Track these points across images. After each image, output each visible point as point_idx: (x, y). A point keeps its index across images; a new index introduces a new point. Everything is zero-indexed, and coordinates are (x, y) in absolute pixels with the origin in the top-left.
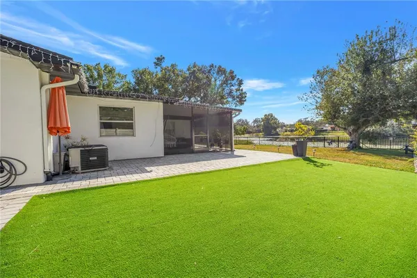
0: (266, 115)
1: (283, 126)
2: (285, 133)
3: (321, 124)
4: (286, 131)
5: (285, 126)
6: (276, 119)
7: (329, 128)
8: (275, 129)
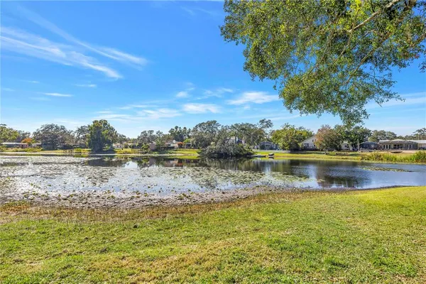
0: (96, 121)
1: (123, 140)
2: (125, 150)
3: (169, 139)
4: (126, 147)
5: (125, 140)
6: (112, 129)
7: (176, 145)
8: (110, 143)
